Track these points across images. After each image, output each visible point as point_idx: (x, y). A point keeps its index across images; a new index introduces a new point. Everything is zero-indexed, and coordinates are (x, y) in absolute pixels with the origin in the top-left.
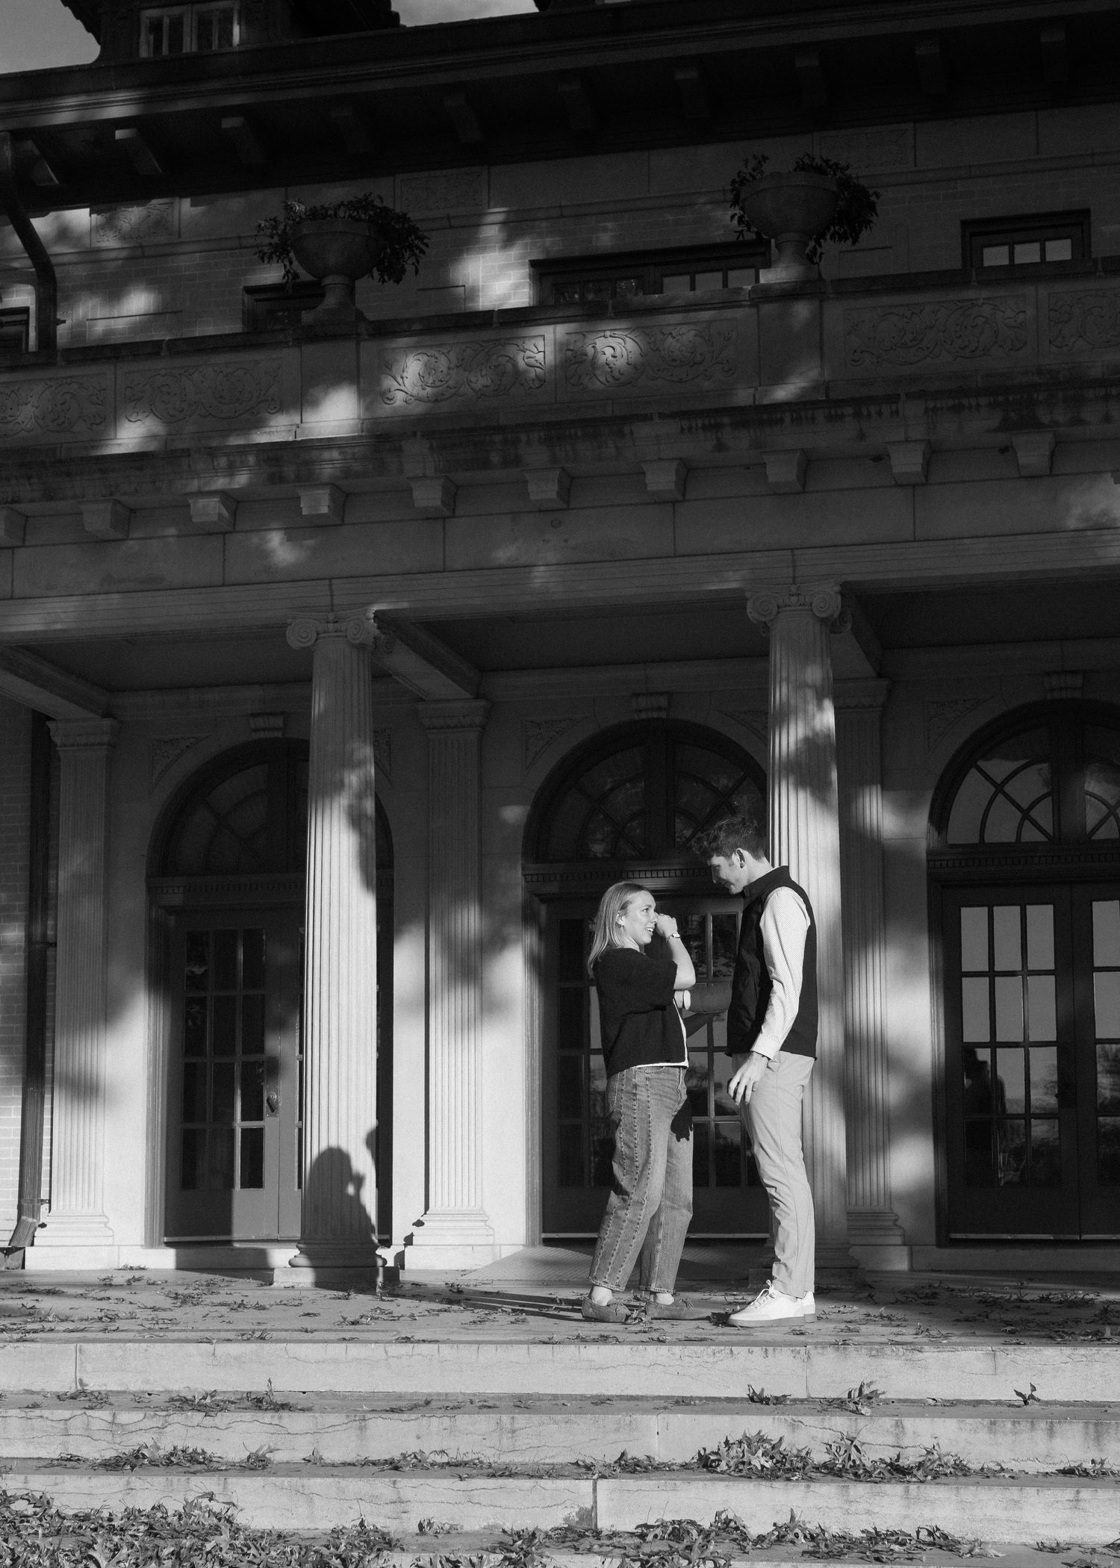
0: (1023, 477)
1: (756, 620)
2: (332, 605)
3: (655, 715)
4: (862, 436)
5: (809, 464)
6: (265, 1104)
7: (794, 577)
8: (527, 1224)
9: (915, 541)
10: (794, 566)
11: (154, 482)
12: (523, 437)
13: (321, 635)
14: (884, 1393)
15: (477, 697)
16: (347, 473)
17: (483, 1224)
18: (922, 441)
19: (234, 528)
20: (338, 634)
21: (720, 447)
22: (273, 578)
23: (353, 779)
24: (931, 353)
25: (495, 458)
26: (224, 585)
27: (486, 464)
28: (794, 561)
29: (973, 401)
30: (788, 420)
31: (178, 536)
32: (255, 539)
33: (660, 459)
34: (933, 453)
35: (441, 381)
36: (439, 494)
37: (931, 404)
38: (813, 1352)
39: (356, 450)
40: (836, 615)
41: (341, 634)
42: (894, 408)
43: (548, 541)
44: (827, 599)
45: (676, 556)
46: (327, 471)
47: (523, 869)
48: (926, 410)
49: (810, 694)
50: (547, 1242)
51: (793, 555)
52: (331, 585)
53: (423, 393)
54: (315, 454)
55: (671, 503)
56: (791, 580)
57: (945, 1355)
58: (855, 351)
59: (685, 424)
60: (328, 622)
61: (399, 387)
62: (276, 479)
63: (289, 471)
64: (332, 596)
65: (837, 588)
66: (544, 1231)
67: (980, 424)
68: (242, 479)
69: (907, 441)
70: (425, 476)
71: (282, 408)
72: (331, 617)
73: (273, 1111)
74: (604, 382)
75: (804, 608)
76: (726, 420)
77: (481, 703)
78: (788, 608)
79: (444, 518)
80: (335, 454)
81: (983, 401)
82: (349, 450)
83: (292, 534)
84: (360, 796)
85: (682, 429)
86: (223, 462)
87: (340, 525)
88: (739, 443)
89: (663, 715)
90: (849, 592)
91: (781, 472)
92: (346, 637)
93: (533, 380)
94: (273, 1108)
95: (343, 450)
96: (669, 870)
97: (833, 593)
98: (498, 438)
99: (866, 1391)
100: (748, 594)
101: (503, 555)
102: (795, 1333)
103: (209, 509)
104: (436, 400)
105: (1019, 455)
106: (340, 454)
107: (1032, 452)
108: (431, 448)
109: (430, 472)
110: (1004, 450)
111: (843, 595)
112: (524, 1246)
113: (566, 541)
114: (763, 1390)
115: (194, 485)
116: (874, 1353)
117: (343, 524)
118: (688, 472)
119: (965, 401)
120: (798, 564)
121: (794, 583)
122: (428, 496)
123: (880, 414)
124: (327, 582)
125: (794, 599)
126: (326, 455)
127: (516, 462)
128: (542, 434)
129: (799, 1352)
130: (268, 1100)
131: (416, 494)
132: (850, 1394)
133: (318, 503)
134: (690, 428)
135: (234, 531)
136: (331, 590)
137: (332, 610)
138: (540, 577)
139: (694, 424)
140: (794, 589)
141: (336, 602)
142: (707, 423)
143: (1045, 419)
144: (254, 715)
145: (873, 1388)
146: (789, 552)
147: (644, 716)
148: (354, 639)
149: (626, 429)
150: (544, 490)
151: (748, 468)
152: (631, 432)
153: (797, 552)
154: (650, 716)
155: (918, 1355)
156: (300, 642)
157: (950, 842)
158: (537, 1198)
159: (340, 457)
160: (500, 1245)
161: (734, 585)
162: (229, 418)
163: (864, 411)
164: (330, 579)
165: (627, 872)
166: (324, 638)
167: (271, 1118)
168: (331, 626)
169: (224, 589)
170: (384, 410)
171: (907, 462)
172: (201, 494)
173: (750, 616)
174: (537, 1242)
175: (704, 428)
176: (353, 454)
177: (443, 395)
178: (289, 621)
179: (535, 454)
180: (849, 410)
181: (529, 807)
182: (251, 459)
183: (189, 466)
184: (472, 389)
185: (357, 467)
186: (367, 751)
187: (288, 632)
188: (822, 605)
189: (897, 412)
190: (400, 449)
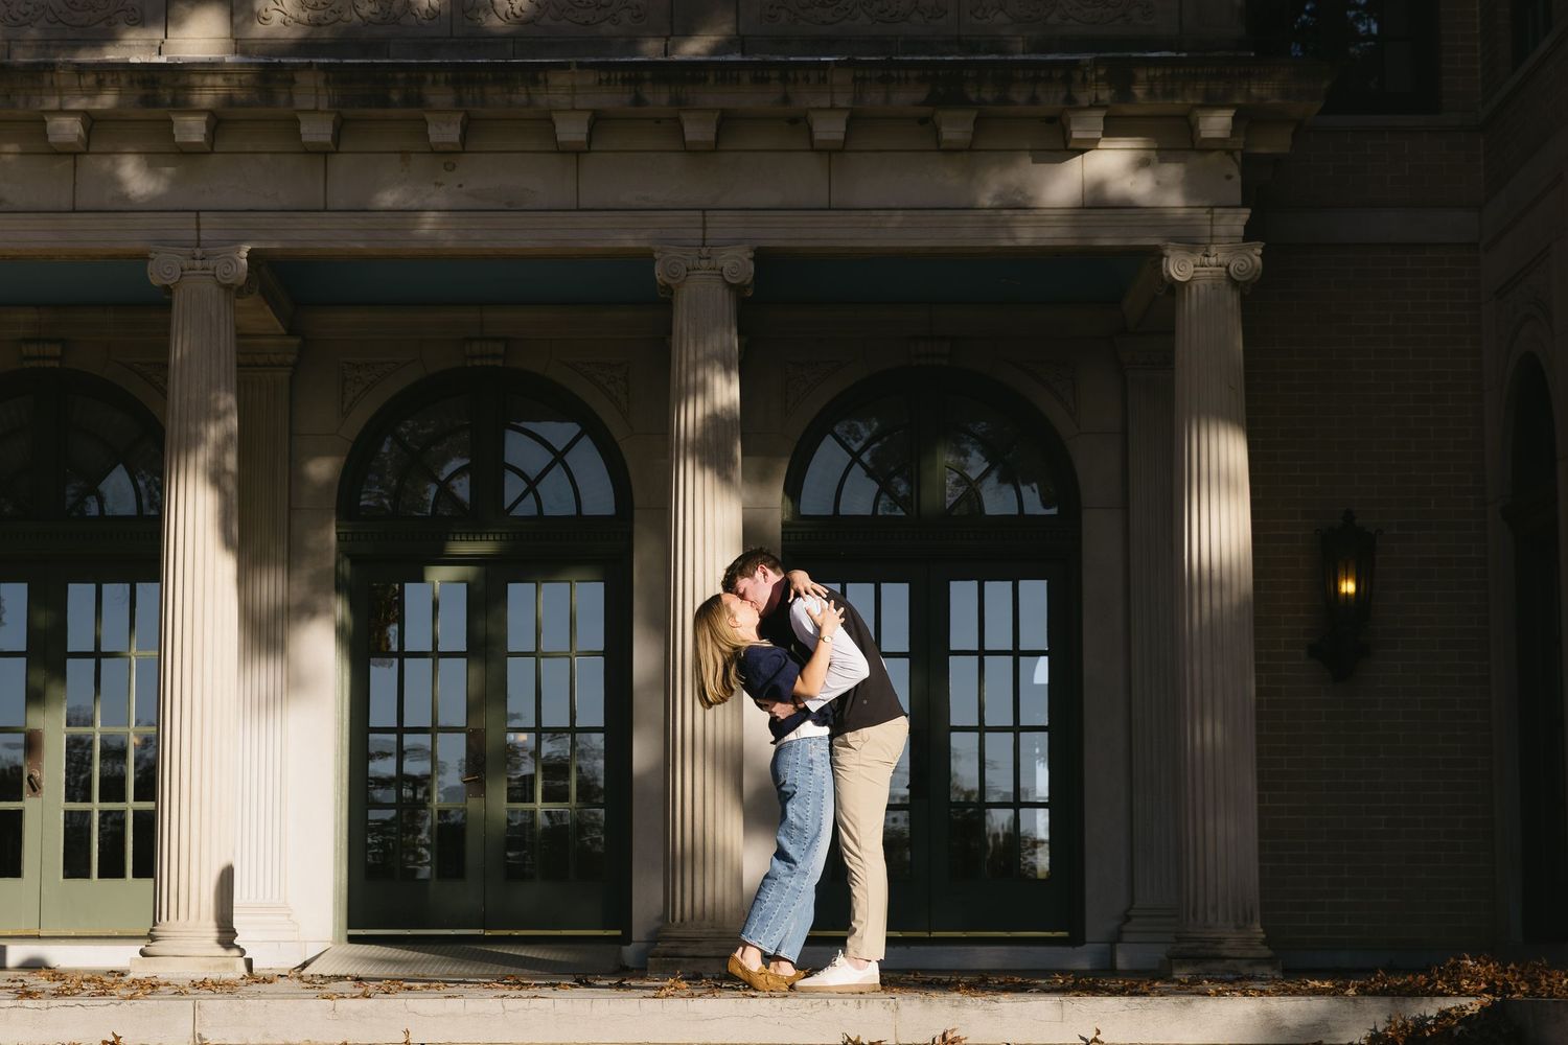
0: (943, 150)
1: (664, 282)
2: (199, 240)
3: (490, 362)
4: (786, 100)
5: (727, 122)
6: (26, 783)
7: (704, 239)
8: (334, 918)
9: (830, 209)
10: (704, 228)
11: (8, 96)
12: (430, 77)
13: (185, 273)
14: (966, 1038)
15: (291, 332)
16: (230, 101)
17: (286, 918)
18: (846, 109)
19: (88, 149)
20: (203, 272)
21: (638, 101)
22: (126, 208)
23: (214, 432)
24: (850, 13)
25: (395, 96)
26: (74, 211)
27: (385, 103)
28: (704, 222)
29: (902, 74)
30: (711, 79)
31: (21, 154)
32: (106, 164)
33: (573, 109)
34: (855, 121)
35: (324, 4)
36: (330, 131)
37: (859, 74)
38: (901, 1003)
39: (243, 77)
40: (748, 282)
41: (208, 272)
42: (822, 74)
43: (441, 185)
44: (738, 264)
45: (578, 210)
46: (205, 98)
47: (337, 527)
48: (855, 79)
49: (718, 366)
50: (352, 939)
51: (704, 216)
52: (198, 217)
53: (304, 16)
54: (196, 80)
55: (576, 153)
56: (700, 242)
57: (1019, 1004)
58: (771, 7)
59: (604, 76)
60: (194, 259)
61: (277, 7)
62: (149, 101)
63: (166, 95)
64: (198, 230)
65: (751, 255)
66: (350, 926)
67: (906, 98)
68: (107, 100)
69: (832, 108)
70: (316, 110)
71: (139, 21)
72: (198, 252)
73: (35, 790)
74: (504, 17)
75: (714, 272)
76: (647, 75)
77: (296, 341)
78: (699, 272)
79: (326, 153)
80: (219, 80)
81: (913, 74)
82: (235, 77)
83: (152, 159)
84: (221, 449)
85: (600, 80)
86: (90, 80)
87: (208, 153)
88: (659, 98)
89: (499, 363)
90: (765, 259)
91: (697, 130)
92: (215, 275)
93: (427, 11)
94: (35, 788)
95: (228, 76)
96: (501, 533)
97: (746, 259)
98: (401, 76)
99: (949, 1037)
100: (656, 255)
101: (388, 198)
102: (859, 993)
103: (67, 129)
104: (316, 23)
105: (944, 129)
106: (224, 80)
107: (956, 128)
108: (327, 81)
109: (323, 106)
110: (923, 121)
111: (754, 259)
112: (332, 942)
113: (460, 186)
114: (859, 1037)
115: (53, 103)
116: (956, 1003)
117: (212, 152)
118: (599, 121)
119: (894, 74)
120: (708, 225)
121: (704, 245)
122: (316, 131)
123: (807, 79)
124: (194, 214)
125: (704, 263)
126: (209, 80)
127: (420, 102)
128: (449, 75)
129: (889, 1004)
130: (30, 777)
131: (304, 129)
132: (934, 1039)
133: (192, 129)
134: (608, 80)
135: (87, 152)
136: (198, 224)
137: (198, 246)
138: (428, 224)
139: (613, 76)
140: (704, 251)
141: (203, 237)
142: (627, 75)
143: (973, 96)
144: (27, 341)
145: (955, 1034)
146: (699, 213)
147: (477, 362)
148: (224, 279)
149: (541, 76)
150: (445, 132)
151: (658, 122)
152: (546, 80)
153: (708, 213)
154: (484, 363)
155: (996, 1005)
156: (164, 279)
157: (802, 513)
158: (344, 892)
159: (224, 84)
160: (306, 942)
161: (644, 245)
162: (83, 26)
163: (791, 75)
164: (198, 212)
165: (455, 533)
166: (190, 275)
167: (33, 799)
168: (198, 264)
169: (74, 215)
170: (258, 30)
171: (830, 129)
172: (61, 112)
173: (658, 277)
174: (344, 938)
175: (624, 81)
176: (240, 81)
177: (326, 18)
178: (152, 255)
179: (440, 96)
180: (774, 74)
181: (344, 458)
182: (124, 79)
183: (52, 82)
184: (361, 17)
185: (241, 96)
186: (227, 400)
187: (151, 266)
188: (733, 270)
189: (824, 79)
190: (293, 81)
